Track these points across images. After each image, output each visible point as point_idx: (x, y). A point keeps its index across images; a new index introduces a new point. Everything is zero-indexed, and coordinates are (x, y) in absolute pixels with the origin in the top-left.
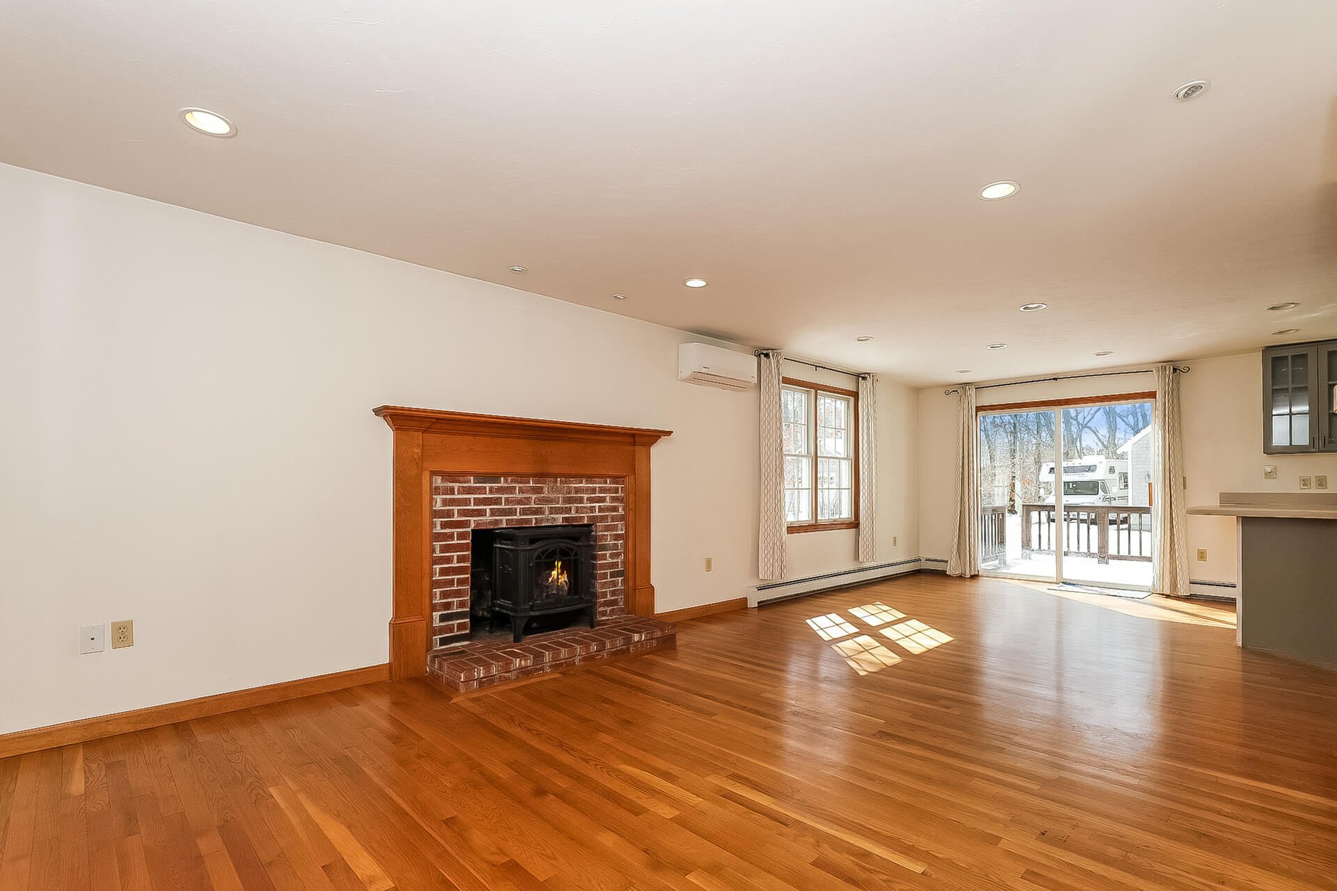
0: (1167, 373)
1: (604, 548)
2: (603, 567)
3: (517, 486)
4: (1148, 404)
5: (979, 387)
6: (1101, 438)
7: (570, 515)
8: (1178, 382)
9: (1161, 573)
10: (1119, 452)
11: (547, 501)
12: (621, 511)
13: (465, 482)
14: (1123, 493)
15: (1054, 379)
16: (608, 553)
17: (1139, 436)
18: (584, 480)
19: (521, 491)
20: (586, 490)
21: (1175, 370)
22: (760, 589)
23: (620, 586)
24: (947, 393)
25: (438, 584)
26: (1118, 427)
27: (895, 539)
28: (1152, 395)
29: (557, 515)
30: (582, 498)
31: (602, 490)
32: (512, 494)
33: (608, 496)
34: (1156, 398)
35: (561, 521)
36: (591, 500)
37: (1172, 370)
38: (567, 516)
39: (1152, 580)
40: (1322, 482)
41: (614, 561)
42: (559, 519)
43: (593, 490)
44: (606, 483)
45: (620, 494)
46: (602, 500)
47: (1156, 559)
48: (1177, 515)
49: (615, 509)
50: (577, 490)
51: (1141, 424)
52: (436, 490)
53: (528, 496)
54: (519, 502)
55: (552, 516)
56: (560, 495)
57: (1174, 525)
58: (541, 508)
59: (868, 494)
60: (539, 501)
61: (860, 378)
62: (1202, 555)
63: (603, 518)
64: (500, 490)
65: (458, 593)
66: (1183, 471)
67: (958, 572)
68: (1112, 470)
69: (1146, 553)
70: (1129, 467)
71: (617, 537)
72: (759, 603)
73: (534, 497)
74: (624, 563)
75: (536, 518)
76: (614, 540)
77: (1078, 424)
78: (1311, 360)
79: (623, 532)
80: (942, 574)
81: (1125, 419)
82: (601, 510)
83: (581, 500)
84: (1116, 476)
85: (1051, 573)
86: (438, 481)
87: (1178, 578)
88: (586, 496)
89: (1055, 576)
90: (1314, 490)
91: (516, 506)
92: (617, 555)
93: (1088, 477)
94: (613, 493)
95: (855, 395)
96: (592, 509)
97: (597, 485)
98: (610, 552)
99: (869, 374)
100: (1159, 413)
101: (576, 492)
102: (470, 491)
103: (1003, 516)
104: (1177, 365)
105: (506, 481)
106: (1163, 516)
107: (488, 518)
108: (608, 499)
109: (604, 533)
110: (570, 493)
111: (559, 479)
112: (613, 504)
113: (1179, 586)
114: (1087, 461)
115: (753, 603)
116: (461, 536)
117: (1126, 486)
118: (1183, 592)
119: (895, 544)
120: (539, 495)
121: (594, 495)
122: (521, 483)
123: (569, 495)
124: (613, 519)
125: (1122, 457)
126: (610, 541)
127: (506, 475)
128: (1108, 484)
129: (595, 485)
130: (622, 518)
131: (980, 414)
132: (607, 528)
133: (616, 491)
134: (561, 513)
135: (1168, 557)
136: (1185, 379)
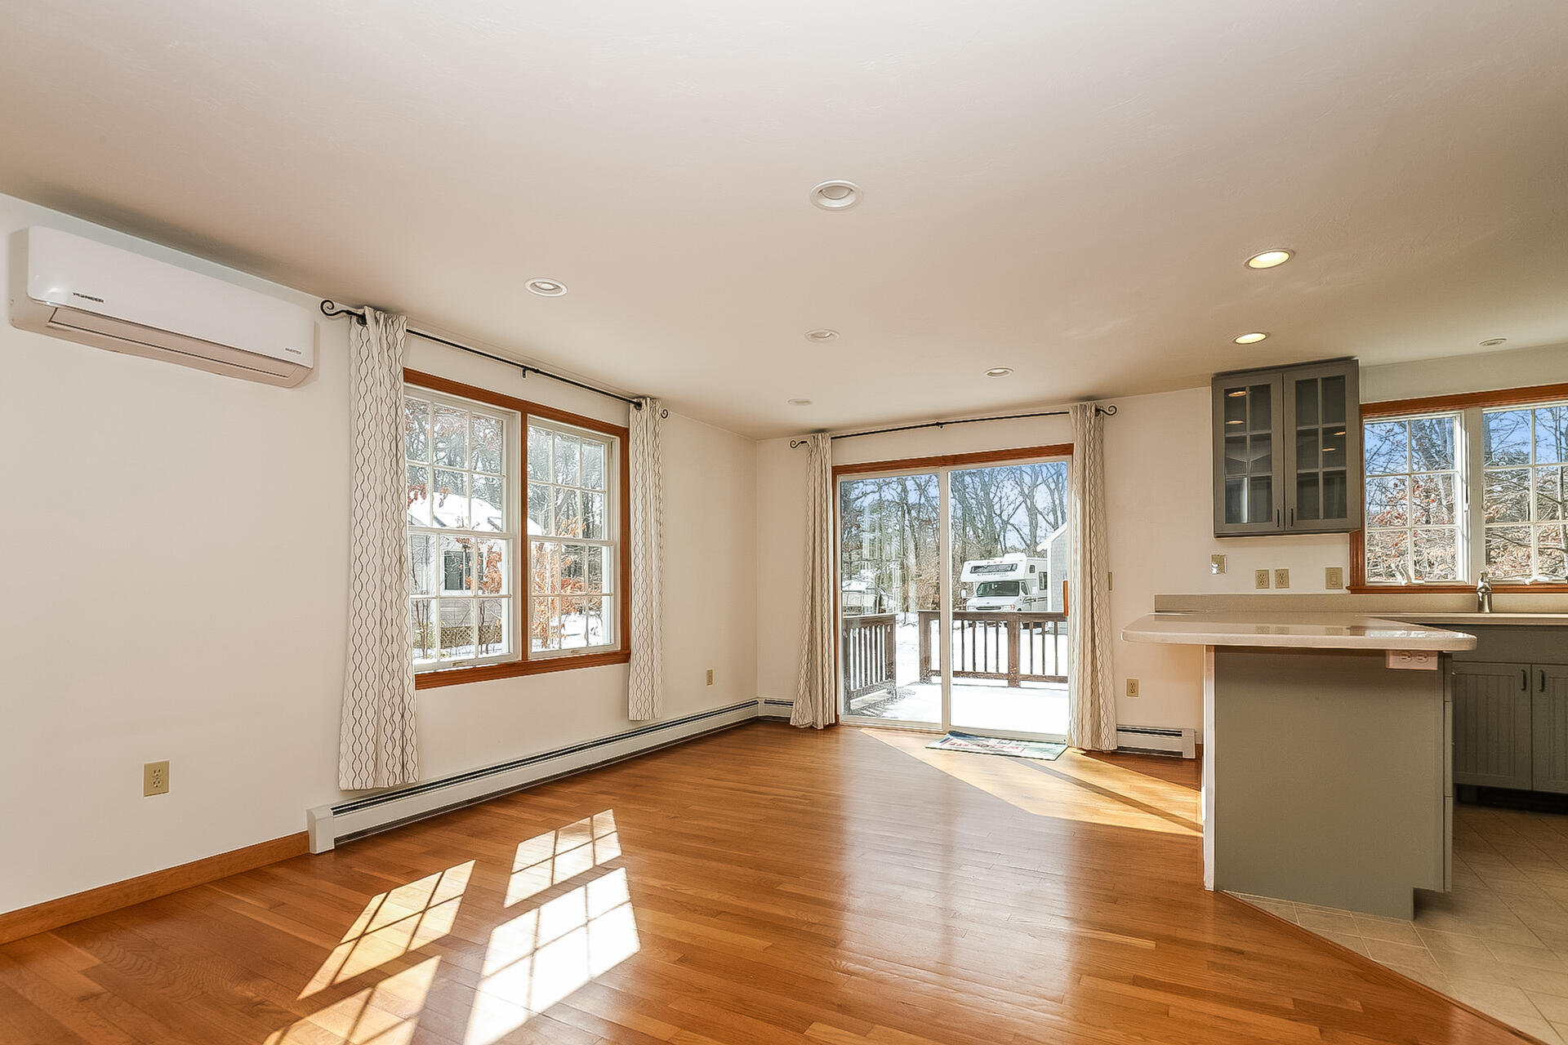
0: (1088, 414)
4: (1062, 461)
5: (838, 436)
6: (1023, 535)
8: (1102, 430)
9: (1080, 717)
10: (1039, 549)
14: (1042, 594)
15: (938, 424)
17: (1058, 532)
21: (1097, 410)
22: (338, 811)
24: (794, 445)
26: (1039, 525)
27: (710, 674)
28: (1067, 449)
34: (1072, 454)
37: (1093, 411)
39: (1068, 728)
40: (1283, 578)
47: (1074, 682)
48: (1100, 629)
51: (1060, 522)
57: (1097, 644)
59: (645, 604)
61: (632, 405)
62: (1132, 688)
66: (1108, 566)
67: (808, 720)
68: (1032, 569)
69: (1062, 673)
70: (1047, 565)
72: (336, 840)
77: (1002, 520)
78: (1275, 395)
80: (784, 723)
81: (1046, 517)
84: (1035, 576)
85: (935, 717)
87: (1103, 725)
89: (941, 722)
90: (1273, 590)
93: (1010, 576)
95: (623, 434)
99: (644, 397)
100: (1078, 474)
103: (891, 629)
104: (1099, 403)
106: (1082, 630)
113: (1103, 737)
114: (1008, 559)
115: (323, 843)
117: (1046, 587)
118: (1108, 745)
119: (710, 682)
125: (1043, 554)
128: (1028, 584)
131: (840, 478)
135: (1089, 692)
136: (1110, 423)
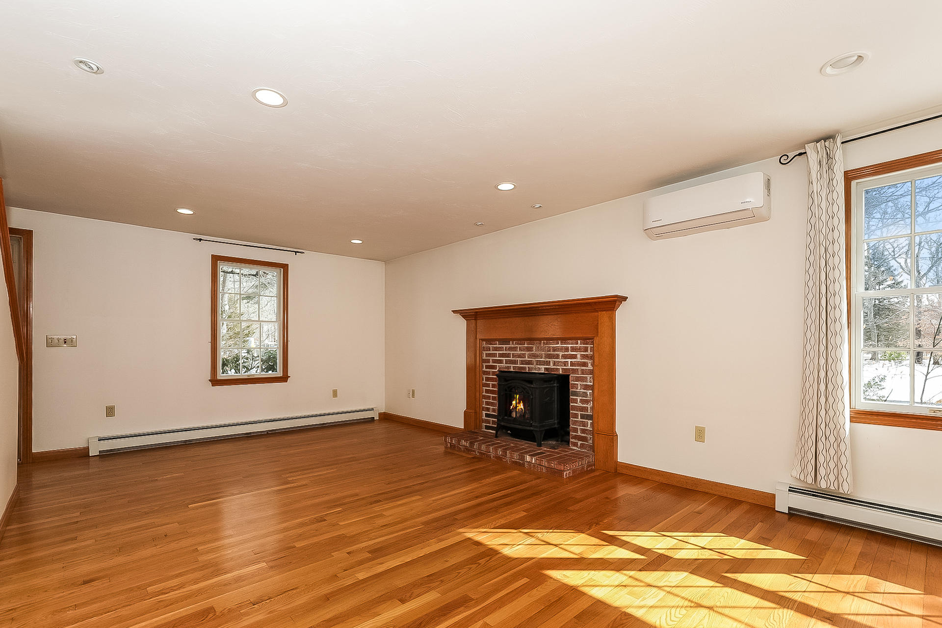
1: (576, 394)
2: (575, 408)
3: (518, 346)
7: (550, 367)
11: (535, 356)
12: (590, 367)
13: (495, 345)
16: (579, 399)
18: (560, 342)
19: (520, 350)
20: (561, 349)
23: (589, 428)
25: (485, 397)
29: (542, 366)
30: (558, 355)
31: (573, 349)
32: (516, 351)
33: (579, 354)
35: (543, 370)
36: (564, 357)
38: (547, 367)
41: (584, 406)
42: (542, 369)
43: (567, 349)
44: (577, 344)
45: (589, 353)
46: (575, 357)
49: (585, 364)
50: (555, 350)
52: (485, 349)
53: (524, 353)
54: (519, 356)
55: (538, 366)
56: (543, 352)
58: (532, 361)
60: (530, 356)
63: (575, 371)
64: (510, 349)
65: (492, 404)
71: (586, 387)
73: (527, 353)
74: (592, 408)
75: (528, 367)
76: (584, 389)
79: (592, 384)
82: (572, 364)
83: (557, 356)
86: (484, 344)
88: (561, 354)
91: (518, 359)
92: (587, 402)
94: (583, 352)
96: (565, 364)
97: (570, 346)
98: (581, 398)
101: (554, 351)
102: (496, 349)
105: (513, 344)
107: (504, 365)
108: (579, 356)
109: (576, 383)
110: (550, 351)
111: (542, 342)
112: (583, 361)
115: (781, 506)
116: (494, 373)
120: (531, 352)
121: (567, 353)
122: (520, 344)
123: (549, 353)
124: (583, 372)
126: (580, 389)
127: (513, 340)
129: (568, 346)
130: (591, 372)
132: (578, 379)
133: (586, 350)
134: (544, 365)
